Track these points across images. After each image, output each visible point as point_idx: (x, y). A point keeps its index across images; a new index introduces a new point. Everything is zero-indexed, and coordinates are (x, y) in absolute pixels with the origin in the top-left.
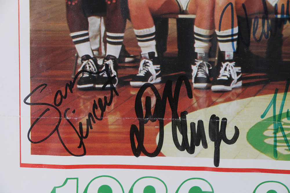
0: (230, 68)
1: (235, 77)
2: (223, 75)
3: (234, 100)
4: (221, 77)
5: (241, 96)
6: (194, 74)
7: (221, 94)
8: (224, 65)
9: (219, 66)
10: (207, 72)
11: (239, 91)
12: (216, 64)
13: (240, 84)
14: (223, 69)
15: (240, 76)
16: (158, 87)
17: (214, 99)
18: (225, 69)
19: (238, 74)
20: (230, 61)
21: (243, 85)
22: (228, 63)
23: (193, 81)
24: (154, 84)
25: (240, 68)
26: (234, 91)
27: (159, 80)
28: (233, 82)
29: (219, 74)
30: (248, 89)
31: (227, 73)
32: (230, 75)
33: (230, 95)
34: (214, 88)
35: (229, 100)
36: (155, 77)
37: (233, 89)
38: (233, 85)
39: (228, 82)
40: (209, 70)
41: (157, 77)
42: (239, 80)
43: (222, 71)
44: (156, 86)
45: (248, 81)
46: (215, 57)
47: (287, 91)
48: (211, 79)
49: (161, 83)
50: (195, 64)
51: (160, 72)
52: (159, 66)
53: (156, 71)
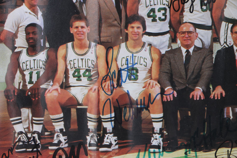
0: (111, 138)
1: (114, 143)
2: (106, 141)
3: (113, 156)
4: (105, 143)
5: (118, 154)
6: (88, 141)
7: (105, 153)
8: (107, 136)
9: (104, 137)
10: (96, 140)
11: (117, 151)
12: (101, 135)
13: (117, 147)
15: (116, 142)
16: (66, 149)
17: (101, 156)
18: (108, 138)
19: (115, 141)
20: (110, 133)
21: (119, 147)
22: (109, 134)
23: (88, 145)
24: (64, 148)
25: (116, 137)
26: (113, 151)
27: (67, 145)
28: (113, 146)
29: (103, 141)
30: (122, 149)
31: (109, 141)
32: (111, 142)
33: (111, 154)
34: (101, 149)
35: (110, 157)
36: (64, 143)
37: (113, 150)
38: (113, 148)
39: (110, 146)
40: (98, 139)
41: (66, 143)
42: (116, 145)
43: (105, 139)
44: (65, 149)
45: (122, 145)
46: (101, 131)
47: (145, 151)
48: (99, 144)
49: (68, 147)
50: (88, 136)
51: (67, 140)
52: (66, 137)
53: (65, 140)
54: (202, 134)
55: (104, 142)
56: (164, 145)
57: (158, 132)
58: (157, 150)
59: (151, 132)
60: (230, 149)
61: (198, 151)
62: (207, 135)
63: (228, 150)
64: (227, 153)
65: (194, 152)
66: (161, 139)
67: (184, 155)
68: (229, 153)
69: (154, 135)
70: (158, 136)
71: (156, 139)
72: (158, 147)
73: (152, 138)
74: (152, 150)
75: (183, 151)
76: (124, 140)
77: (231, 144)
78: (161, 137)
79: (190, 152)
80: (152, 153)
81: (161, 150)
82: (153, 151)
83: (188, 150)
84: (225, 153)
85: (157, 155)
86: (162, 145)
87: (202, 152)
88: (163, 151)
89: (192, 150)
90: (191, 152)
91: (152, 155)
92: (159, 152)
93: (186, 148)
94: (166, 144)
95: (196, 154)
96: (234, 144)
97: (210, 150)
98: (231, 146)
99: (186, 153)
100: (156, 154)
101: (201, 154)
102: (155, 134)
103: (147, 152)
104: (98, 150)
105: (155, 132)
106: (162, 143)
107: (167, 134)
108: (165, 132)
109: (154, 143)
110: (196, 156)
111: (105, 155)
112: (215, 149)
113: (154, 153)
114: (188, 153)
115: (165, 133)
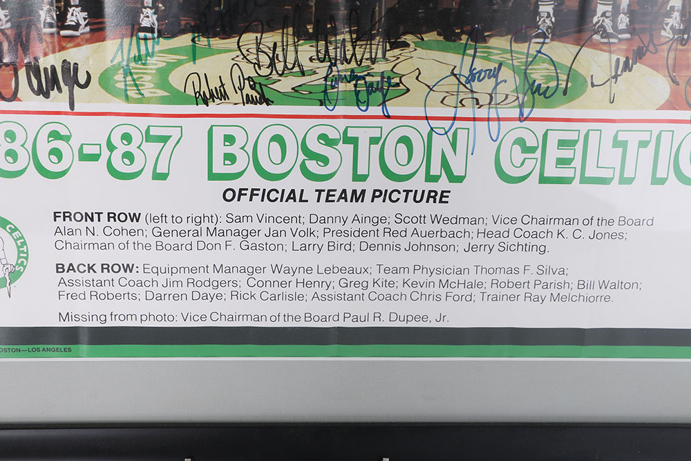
0: (77, 14)
1: (83, 23)
2: (70, 20)
3: (83, 45)
4: (68, 23)
5: (90, 41)
6: (42, 19)
7: (70, 39)
8: (71, 10)
9: (66, 12)
10: (55, 17)
11: (88, 36)
12: (62, 9)
13: (88, 29)
14: (69, 15)
15: (87, 21)
16: (9, 32)
17: (64, 44)
18: (72, 15)
19: (85, 19)
20: (77, 6)
21: (91, 30)
22: (74, 8)
23: (42, 26)
24: (5, 29)
25: (86, 13)
26: (82, 36)
27: (9, 25)
28: (81, 27)
29: (66, 19)
30: (96, 34)
31: (74, 18)
32: (78, 21)
33: (79, 40)
34: (63, 33)
35: (78, 45)
36: (4, 22)
37: (81, 34)
38: (81, 31)
39: (76, 27)
40: (57, 15)
41: (7, 22)
42: (86, 25)
43: (69, 16)
44: (6, 31)
45: (95, 27)
46: (61, 2)
47: (132, 36)
48: (60, 24)
49: (11, 27)
50: (42, 9)
51: (9, 17)
52: (7, 11)
53: (6, 16)
54: (217, 9)
55: (68, 21)
56: (160, 27)
57: (151, 5)
58: (149, 35)
59: (140, 6)
60: (259, 35)
61: (211, 38)
62: (224, 11)
63: (257, 37)
64: (255, 41)
65: (206, 39)
66: (155, 17)
67: (191, 43)
68: (259, 41)
69: (144, 10)
70: (150, 12)
71: (148, 17)
72: (151, 30)
73: (142, 16)
74: (141, 35)
75: (189, 36)
76: (97, 19)
77: (260, 27)
78: (155, 13)
79: (199, 38)
80: (142, 39)
81: (156, 35)
82: (143, 37)
83: (196, 35)
84: (252, 42)
85: (150, 43)
86: (156, 27)
87: (217, 38)
88: (158, 37)
89: (203, 36)
90: (202, 39)
91: (142, 42)
92: (153, 39)
93: (193, 32)
94: (163, 25)
95: (209, 42)
96: (265, 27)
97: (229, 37)
98: (260, 30)
99: (193, 40)
100: (148, 41)
101: (216, 42)
102: (145, 8)
103: (134, 38)
104: (58, 33)
105: (146, 5)
106: (156, 24)
107: (163, 8)
108: (160, 5)
109: (145, 23)
110: (209, 45)
111: (70, 42)
112: (237, 34)
113: (146, 39)
114: (196, 39)
115: (161, 7)
